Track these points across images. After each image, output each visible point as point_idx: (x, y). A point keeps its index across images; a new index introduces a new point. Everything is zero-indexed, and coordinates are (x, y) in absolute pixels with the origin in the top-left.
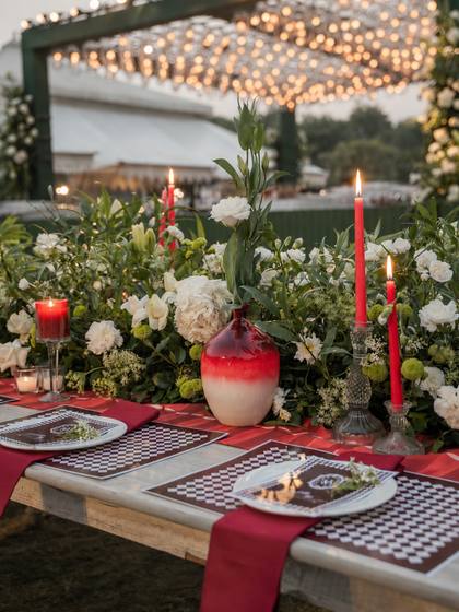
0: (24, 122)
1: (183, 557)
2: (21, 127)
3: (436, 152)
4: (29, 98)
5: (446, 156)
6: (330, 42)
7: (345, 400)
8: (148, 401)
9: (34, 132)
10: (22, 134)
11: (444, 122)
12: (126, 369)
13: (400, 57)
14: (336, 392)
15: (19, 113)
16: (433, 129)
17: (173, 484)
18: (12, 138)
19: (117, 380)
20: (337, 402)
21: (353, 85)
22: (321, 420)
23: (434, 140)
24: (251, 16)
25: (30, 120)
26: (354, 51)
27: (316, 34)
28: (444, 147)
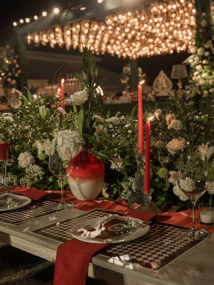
0: (15, 67)
1: (52, 261)
2: (14, 69)
3: (197, 76)
4: (17, 56)
5: (202, 78)
6: (150, 27)
7: (134, 188)
8: (46, 189)
9: (19, 71)
10: (13, 73)
11: (200, 62)
12: (36, 175)
13: (182, 33)
14: (129, 184)
15: (13, 63)
16: (195, 65)
17: (44, 229)
18: (10, 74)
19: (32, 179)
20: (130, 188)
21: (162, 47)
22: (123, 197)
23: (196, 70)
24: (114, 17)
25: (17, 66)
26: (161, 31)
27: (143, 24)
28: (201, 73)
